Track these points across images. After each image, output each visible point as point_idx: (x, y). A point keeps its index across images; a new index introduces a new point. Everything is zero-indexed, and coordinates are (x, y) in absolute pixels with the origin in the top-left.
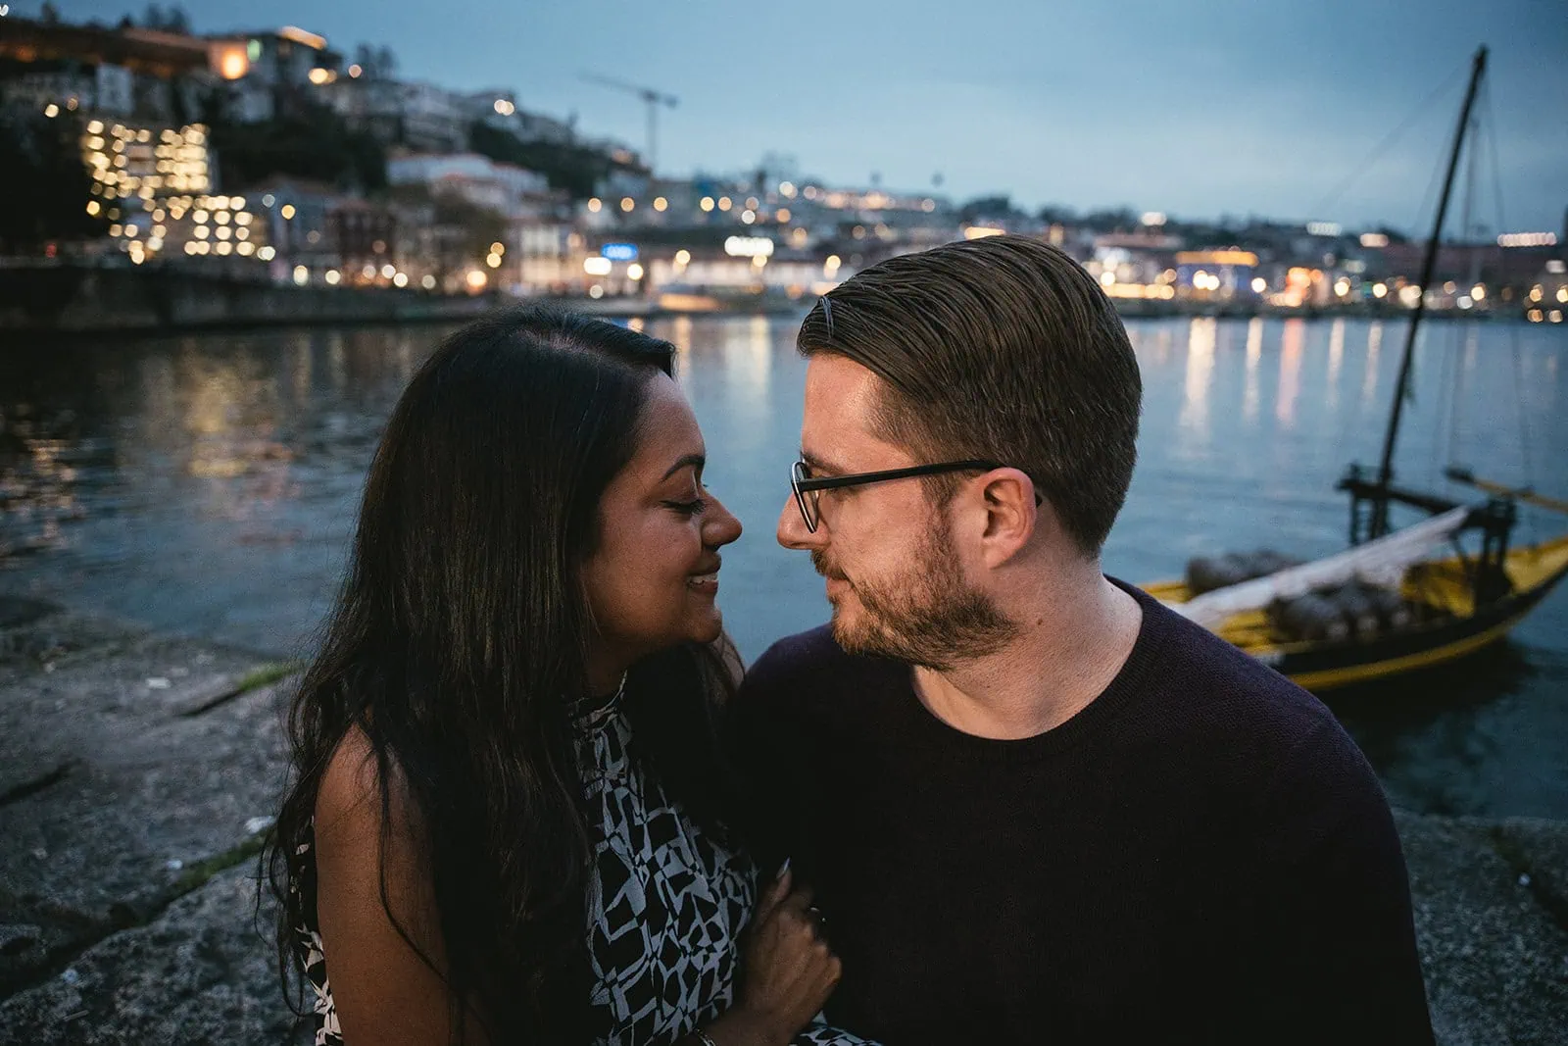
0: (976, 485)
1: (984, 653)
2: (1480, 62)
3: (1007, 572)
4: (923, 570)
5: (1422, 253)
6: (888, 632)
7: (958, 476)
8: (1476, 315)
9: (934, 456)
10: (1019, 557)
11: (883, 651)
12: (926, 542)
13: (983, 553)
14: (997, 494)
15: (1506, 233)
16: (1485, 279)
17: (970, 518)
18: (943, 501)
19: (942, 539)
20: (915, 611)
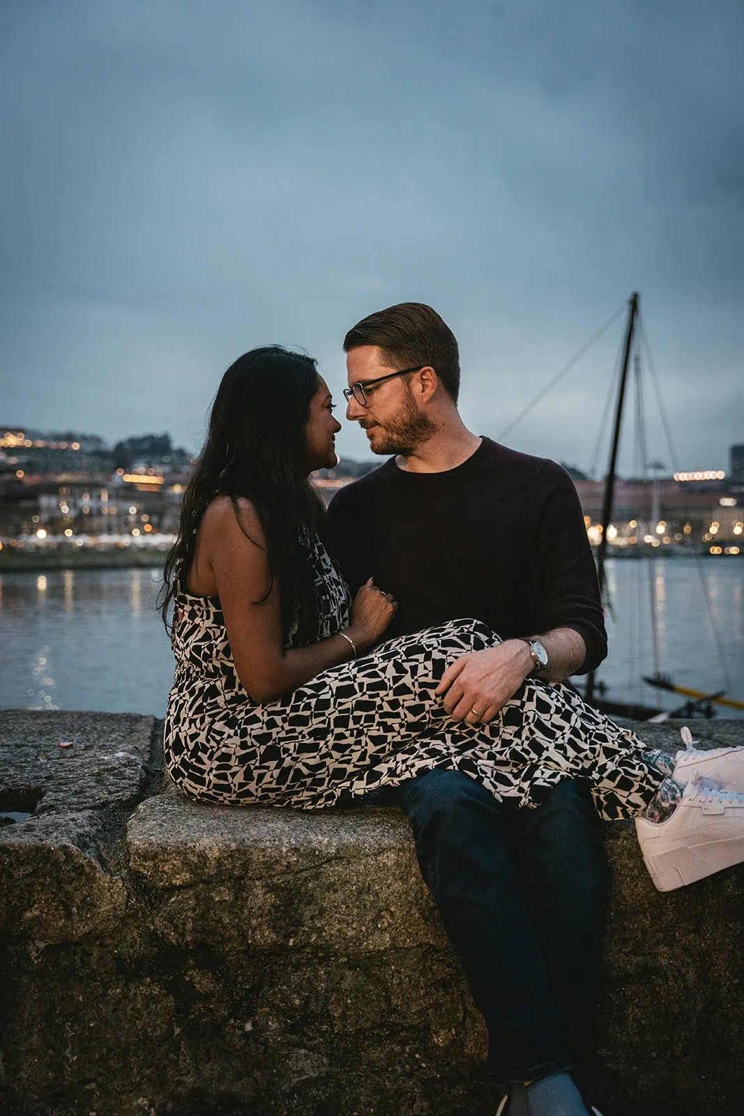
0: (417, 376)
1: (427, 439)
2: (634, 304)
3: (430, 406)
4: (405, 407)
5: (602, 489)
6: (395, 437)
7: (411, 374)
8: (664, 553)
9: (403, 368)
10: (432, 399)
11: (394, 447)
12: (405, 397)
13: (423, 399)
14: (424, 377)
15: (680, 472)
16: (665, 515)
17: (417, 387)
18: (408, 382)
19: (409, 394)
20: (405, 424)
